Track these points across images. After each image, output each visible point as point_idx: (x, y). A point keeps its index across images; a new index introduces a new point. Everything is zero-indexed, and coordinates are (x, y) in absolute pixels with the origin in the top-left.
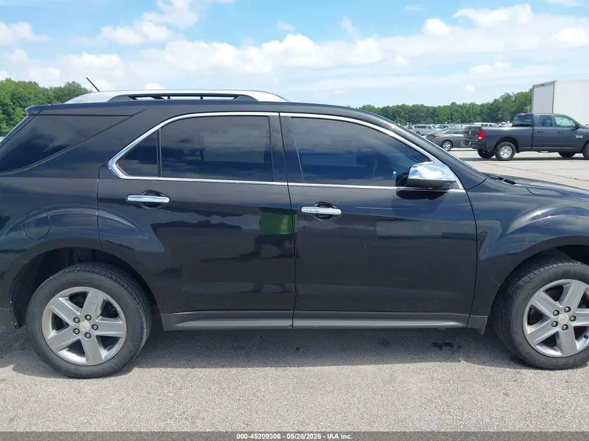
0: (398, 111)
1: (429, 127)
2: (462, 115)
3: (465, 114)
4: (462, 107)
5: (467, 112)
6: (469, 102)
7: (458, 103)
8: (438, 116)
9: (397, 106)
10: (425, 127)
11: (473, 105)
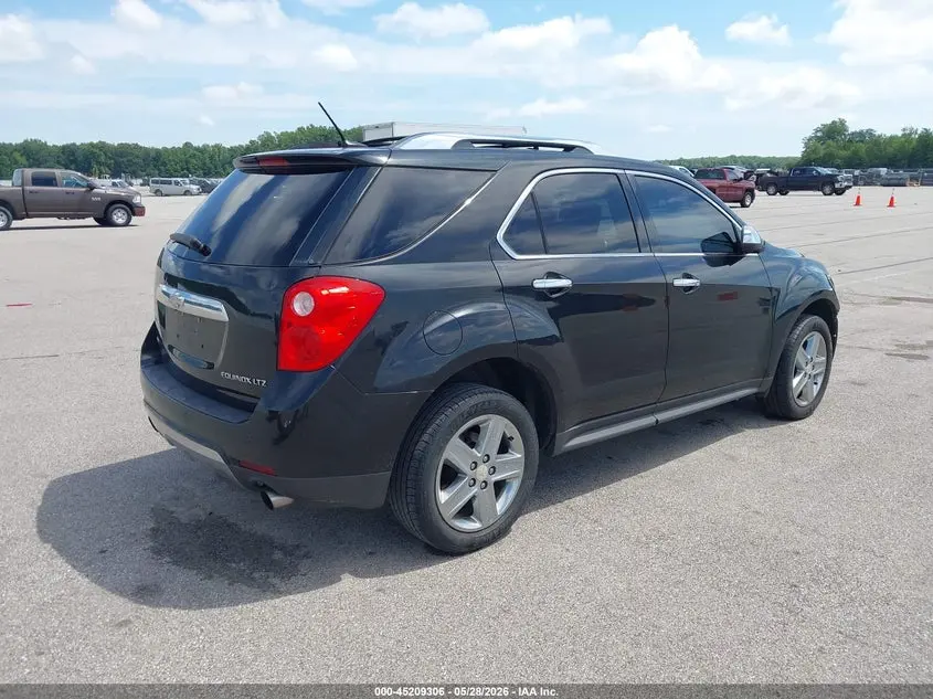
0: (92, 153)
1: (177, 183)
2: (204, 164)
3: (208, 161)
4: (203, 150)
5: (211, 158)
6: (211, 143)
7: (195, 144)
8: (164, 164)
9: (91, 144)
10: (170, 183)
11: (218, 147)
